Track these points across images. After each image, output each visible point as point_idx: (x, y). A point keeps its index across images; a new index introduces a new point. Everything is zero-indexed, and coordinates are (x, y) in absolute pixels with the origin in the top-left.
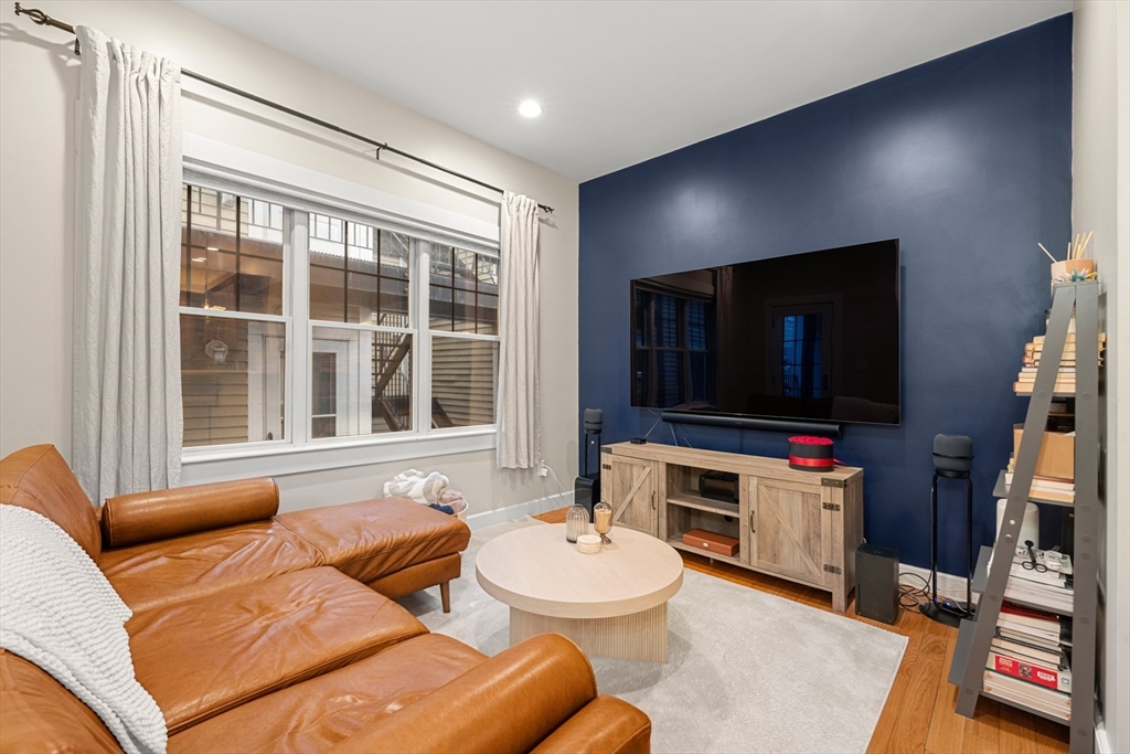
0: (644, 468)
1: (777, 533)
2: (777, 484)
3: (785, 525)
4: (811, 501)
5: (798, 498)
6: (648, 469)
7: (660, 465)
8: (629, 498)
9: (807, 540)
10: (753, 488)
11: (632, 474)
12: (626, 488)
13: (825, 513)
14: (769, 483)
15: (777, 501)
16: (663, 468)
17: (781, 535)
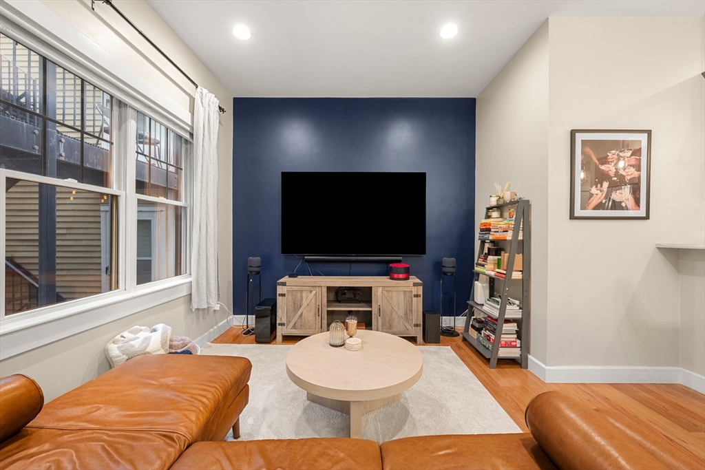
0: (311, 292)
1: (391, 314)
2: (392, 289)
3: (396, 308)
4: (408, 294)
5: (402, 294)
6: (314, 292)
7: (323, 288)
8: (299, 313)
9: (406, 314)
10: (379, 293)
11: (302, 297)
12: (297, 306)
13: (414, 299)
14: (387, 289)
15: (392, 298)
16: (325, 290)
17: (394, 315)
